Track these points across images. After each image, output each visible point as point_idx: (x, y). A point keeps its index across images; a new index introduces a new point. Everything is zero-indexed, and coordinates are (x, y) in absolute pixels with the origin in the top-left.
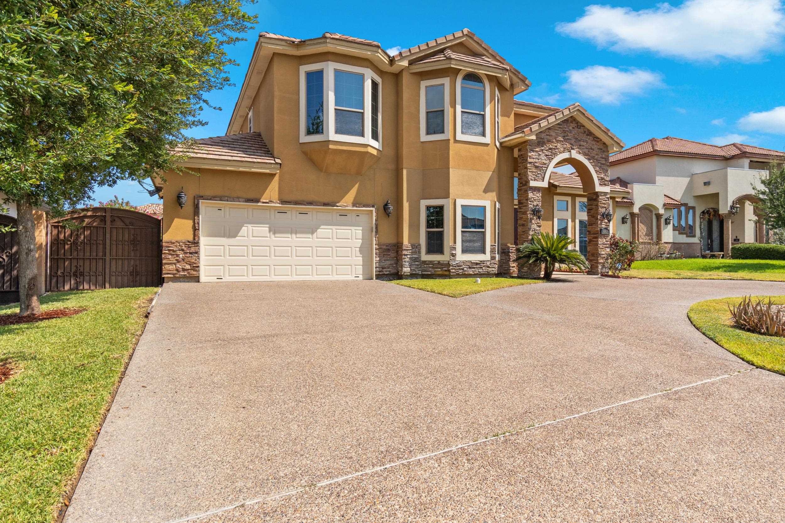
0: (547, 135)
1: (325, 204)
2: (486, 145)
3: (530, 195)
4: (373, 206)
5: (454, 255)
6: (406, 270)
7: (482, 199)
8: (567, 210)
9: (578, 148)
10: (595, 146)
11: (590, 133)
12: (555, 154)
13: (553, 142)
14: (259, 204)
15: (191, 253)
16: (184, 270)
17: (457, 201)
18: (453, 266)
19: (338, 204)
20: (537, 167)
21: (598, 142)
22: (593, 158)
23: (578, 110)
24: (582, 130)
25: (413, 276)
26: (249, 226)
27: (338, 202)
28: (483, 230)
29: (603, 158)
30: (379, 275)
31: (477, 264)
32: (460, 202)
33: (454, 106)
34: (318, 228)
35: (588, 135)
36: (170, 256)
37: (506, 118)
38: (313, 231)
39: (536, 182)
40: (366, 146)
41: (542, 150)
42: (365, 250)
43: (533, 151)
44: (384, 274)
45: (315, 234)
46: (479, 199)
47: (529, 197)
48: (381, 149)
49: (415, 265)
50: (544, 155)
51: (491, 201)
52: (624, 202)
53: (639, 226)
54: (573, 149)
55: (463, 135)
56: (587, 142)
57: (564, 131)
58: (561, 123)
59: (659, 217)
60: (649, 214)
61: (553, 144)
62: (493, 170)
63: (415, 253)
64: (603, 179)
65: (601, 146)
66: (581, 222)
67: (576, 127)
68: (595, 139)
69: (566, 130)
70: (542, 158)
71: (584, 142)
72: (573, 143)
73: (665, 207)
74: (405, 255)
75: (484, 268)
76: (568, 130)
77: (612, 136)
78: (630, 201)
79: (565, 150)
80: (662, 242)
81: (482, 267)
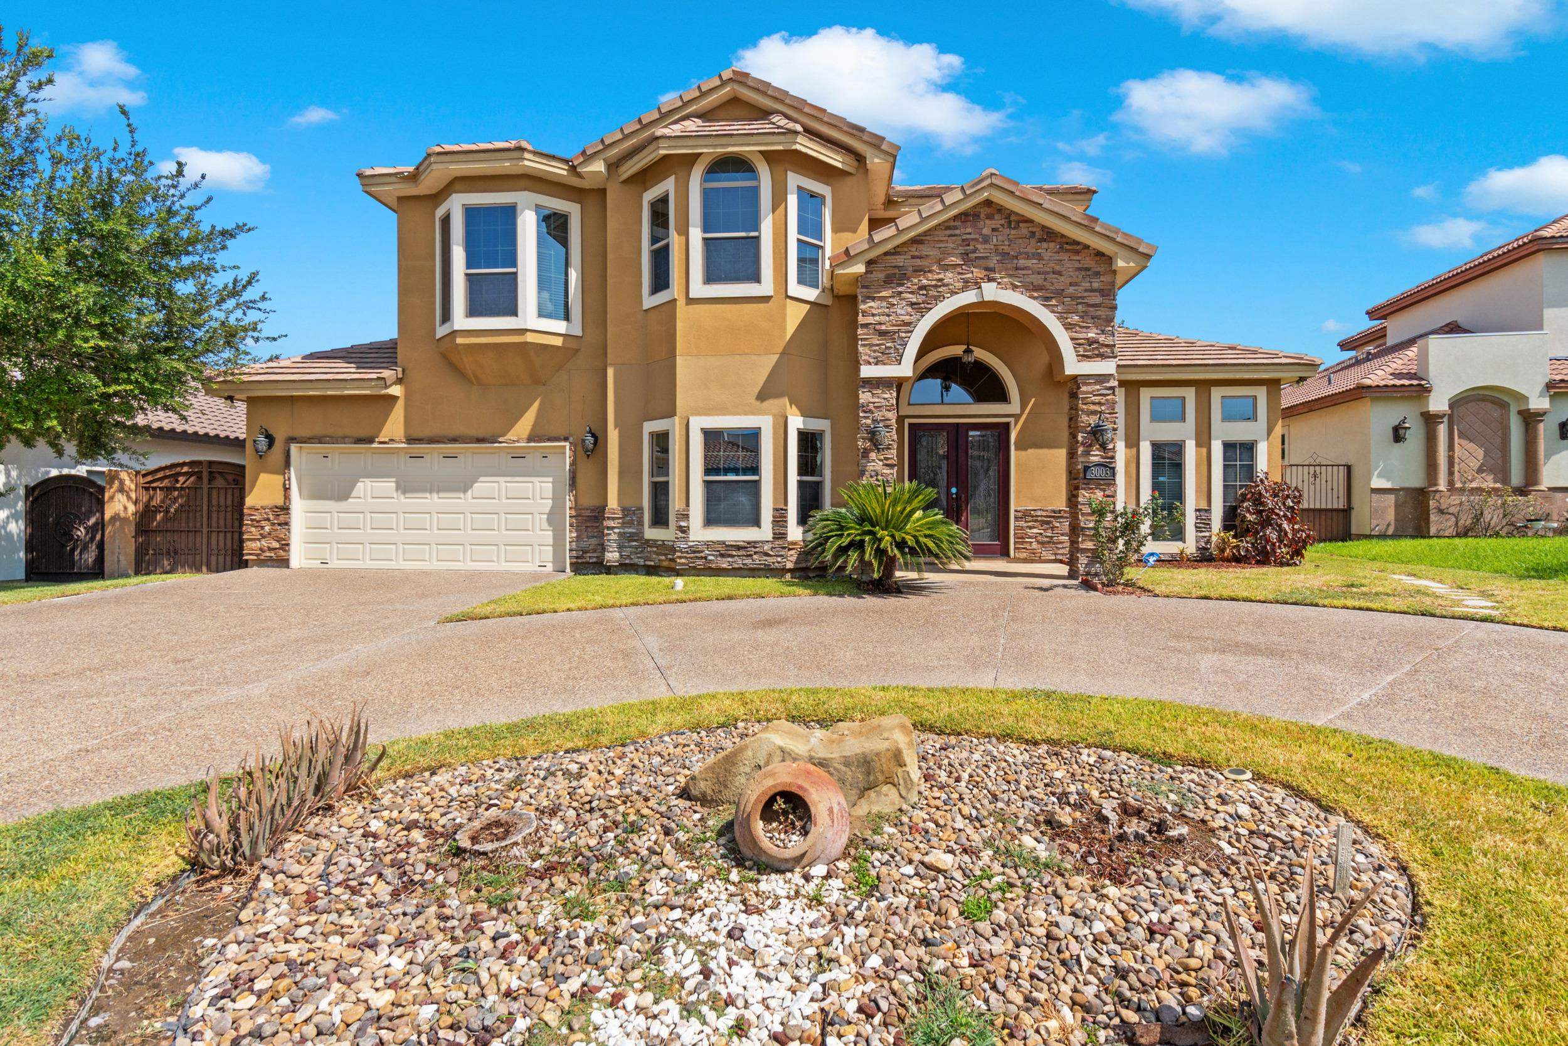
0: (913, 257)
1: (480, 440)
2: (766, 299)
3: (865, 397)
4: (566, 439)
5: (684, 530)
6: (612, 556)
7: (753, 413)
8: (1183, 419)
9: (1010, 276)
10: (1068, 265)
11: (1049, 235)
12: (939, 298)
13: (929, 271)
14: (375, 445)
15: (279, 524)
16: (270, 549)
17: (692, 419)
18: (681, 551)
19: (500, 439)
20: (882, 334)
21: (1077, 252)
22: (1059, 294)
23: (992, 185)
24: (1024, 230)
25: (626, 567)
26: (367, 481)
27: (503, 435)
28: (756, 478)
29: (1092, 291)
30: (577, 563)
31: (739, 548)
32: (699, 423)
33: (684, 232)
34: (476, 482)
35: (1041, 240)
36: (253, 529)
37: (847, 235)
38: (464, 487)
39: (880, 367)
40: (523, 331)
41: (901, 293)
42: (553, 518)
43: (873, 299)
44: (588, 563)
45: (470, 492)
46: (746, 413)
47: (861, 401)
48: (580, 334)
49: (631, 547)
50: (904, 303)
51: (774, 416)
52: (1394, 386)
53: (1456, 446)
54: (990, 280)
55: (707, 286)
56: (1040, 257)
57: (963, 240)
58: (952, 224)
59: (1530, 419)
60: (1496, 413)
61: (930, 275)
62: (780, 351)
63: (630, 524)
64: (1091, 342)
65: (1089, 262)
66: (1228, 446)
67: (1002, 225)
68: (1068, 247)
69: (968, 236)
70: (899, 311)
71: (1028, 258)
72: (992, 265)
73: (1552, 391)
74: (608, 528)
75: (755, 557)
76: (977, 236)
77: (1108, 234)
78: (1415, 382)
79: (966, 286)
80: (1542, 488)
81: (751, 556)
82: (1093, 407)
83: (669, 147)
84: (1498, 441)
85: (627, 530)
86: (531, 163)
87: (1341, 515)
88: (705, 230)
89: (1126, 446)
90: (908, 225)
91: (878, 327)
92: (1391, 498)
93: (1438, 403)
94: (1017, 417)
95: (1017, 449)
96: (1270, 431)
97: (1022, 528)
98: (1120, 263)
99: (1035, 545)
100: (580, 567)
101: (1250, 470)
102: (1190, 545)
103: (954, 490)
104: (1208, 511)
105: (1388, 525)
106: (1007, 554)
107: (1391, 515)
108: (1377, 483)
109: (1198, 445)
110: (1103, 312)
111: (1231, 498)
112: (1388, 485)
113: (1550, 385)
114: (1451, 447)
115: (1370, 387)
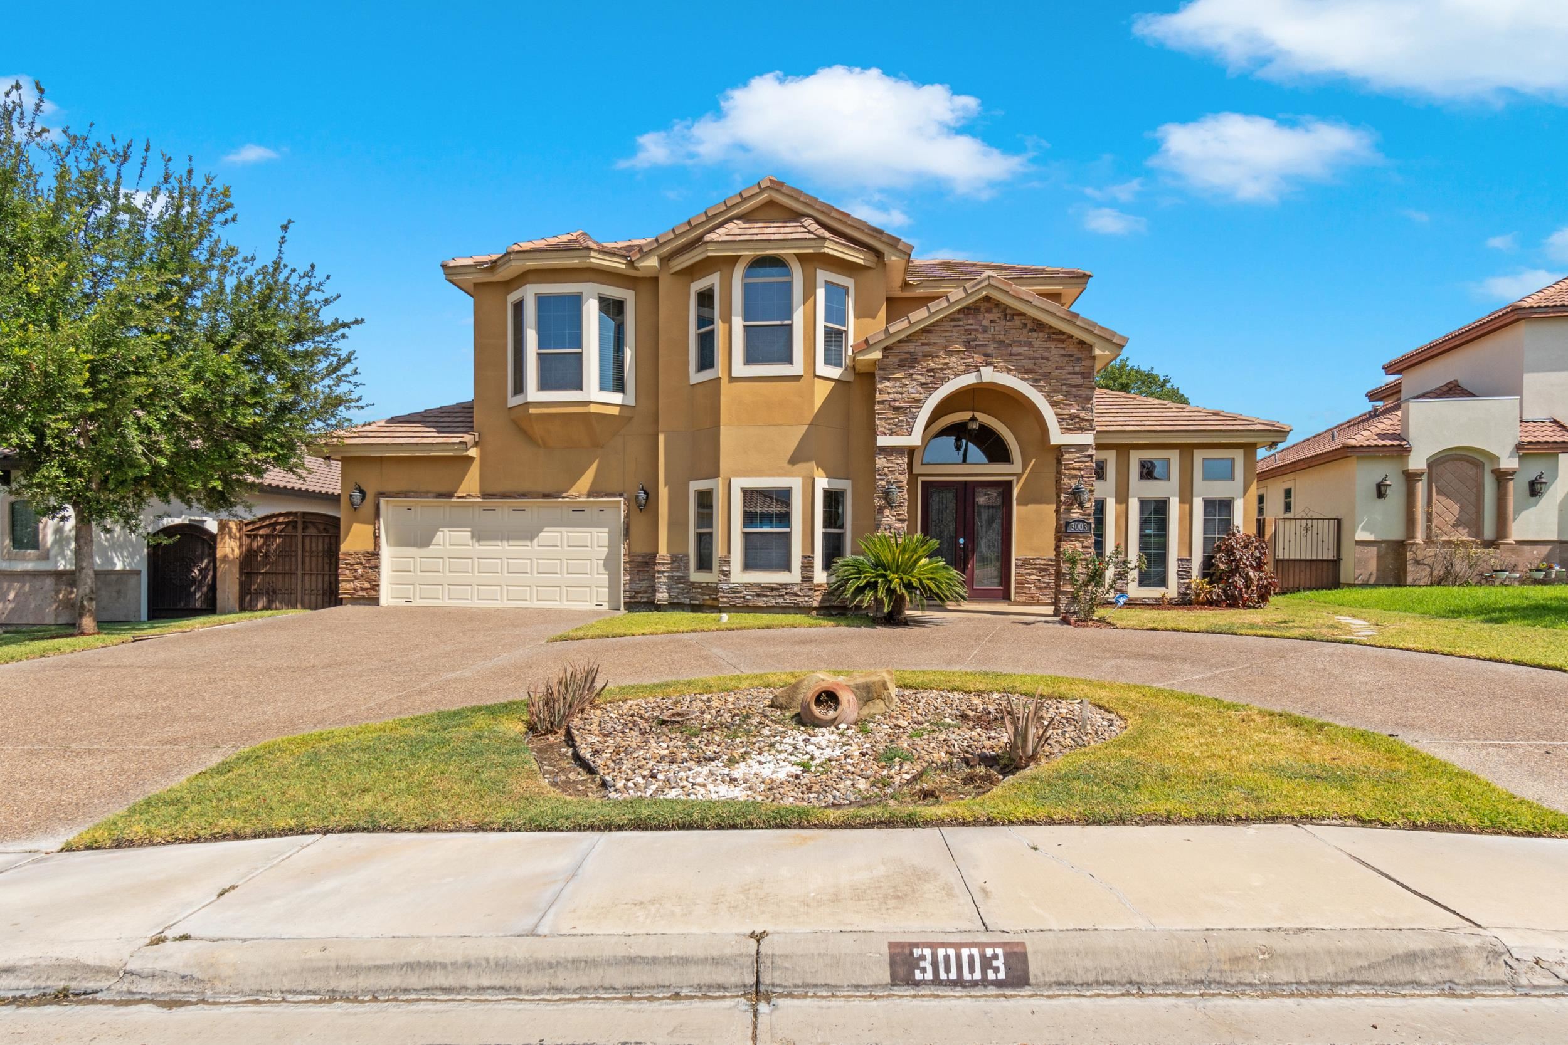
0: (923, 344)
1: (546, 496)
2: (797, 378)
3: (880, 462)
4: (621, 495)
5: (726, 574)
6: (662, 596)
7: (785, 475)
8: (1168, 479)
9: (1005, 361)
10: (1054, 351)
11: (1039, 326)
12: (944, 379)
13: (937, 356)
14: (454, 500)
15: (370, 568)
16: (362, 589)
17: (733, 480)
18: (723, 592)
19: (564, 495)
20: (896, 409)
21: (1062, 341)
22: (1047, 376)
23: (989, 285)
24: (1018, 322)
25: (674, 606)
26: (446, 530)
27: (566, 491)
28: (787, 530)
29: (1075, 373)
30: (630, 602)
31: (772, 589)
32: (739, 484)
33: (727, 320)
34: (541, 531)
35: (1031, 331)
36: (347, 572)
37: (867, 321)
38: (530, 535)
39: (894, 438)
40: (589, 403)
41: (912, 374)
42: (610, 563)
43: (889, 380)
44: (639, 602)
45: (536, 540)
46: (779, 475)
47: (877, 466)
48: (633, 404)
49: (678, 588)
50: (915, 383)
51: (804, 478)
52: (1377, 446)
53: (1434, 501)
54: (988, 364)
55: (747, 367)
56: (1030, 345)
57: (966, 331)
58: (957, 316)
59: (1502, 478)
60: (1471, 471)
61: (937, 360)
62: (809, 422)
63: (678, 568)
64: (1073, 417)
65: (1073, 349)
66: (1209, 504)
67: (999, 318)
68: (1054, 336)
69: (970, 327)
70: (910, 390)
71: (1021, 345)
72: (990, 352)
73: (1521, 452)
74: (659, 572)
75: (786, 597)
76: (978, 327)
77: (1087, 327)
78: (1396, 443)
79: (968, 370)
80: (1511, 541)
81: (783, 596)
82: (1073, 472)
83: (716, 250)
84: (1473, 498)
85: (675, 574)
86: (596, 260)
87: (1330, 564)
88: (745, 319)
89: (1117, 502)
90: (919, 319)
91: (892, 404)
92: (1374, 550)
93: (1417, 462)
94: (1019, 476)
95: (1018, 504)
96: (1246, 490)
97: (1022, 575)
98: (1097, 352)
99: (1033, 590)
100: (633, 606)
101: (1227, 524)
102: (1172, 591)
103: (962, 541)
104: (1189, 560)
105: (1371, 574)
106: (1009, 599)
107: (1373, 566)
108: (1361, 535)
109: (1181, 501)
110: (1083, 392)
111: (1210, 549)
112: (1371, 538)
113: (1519, 447)
114: (1429, 503)
115: (1354, 447)
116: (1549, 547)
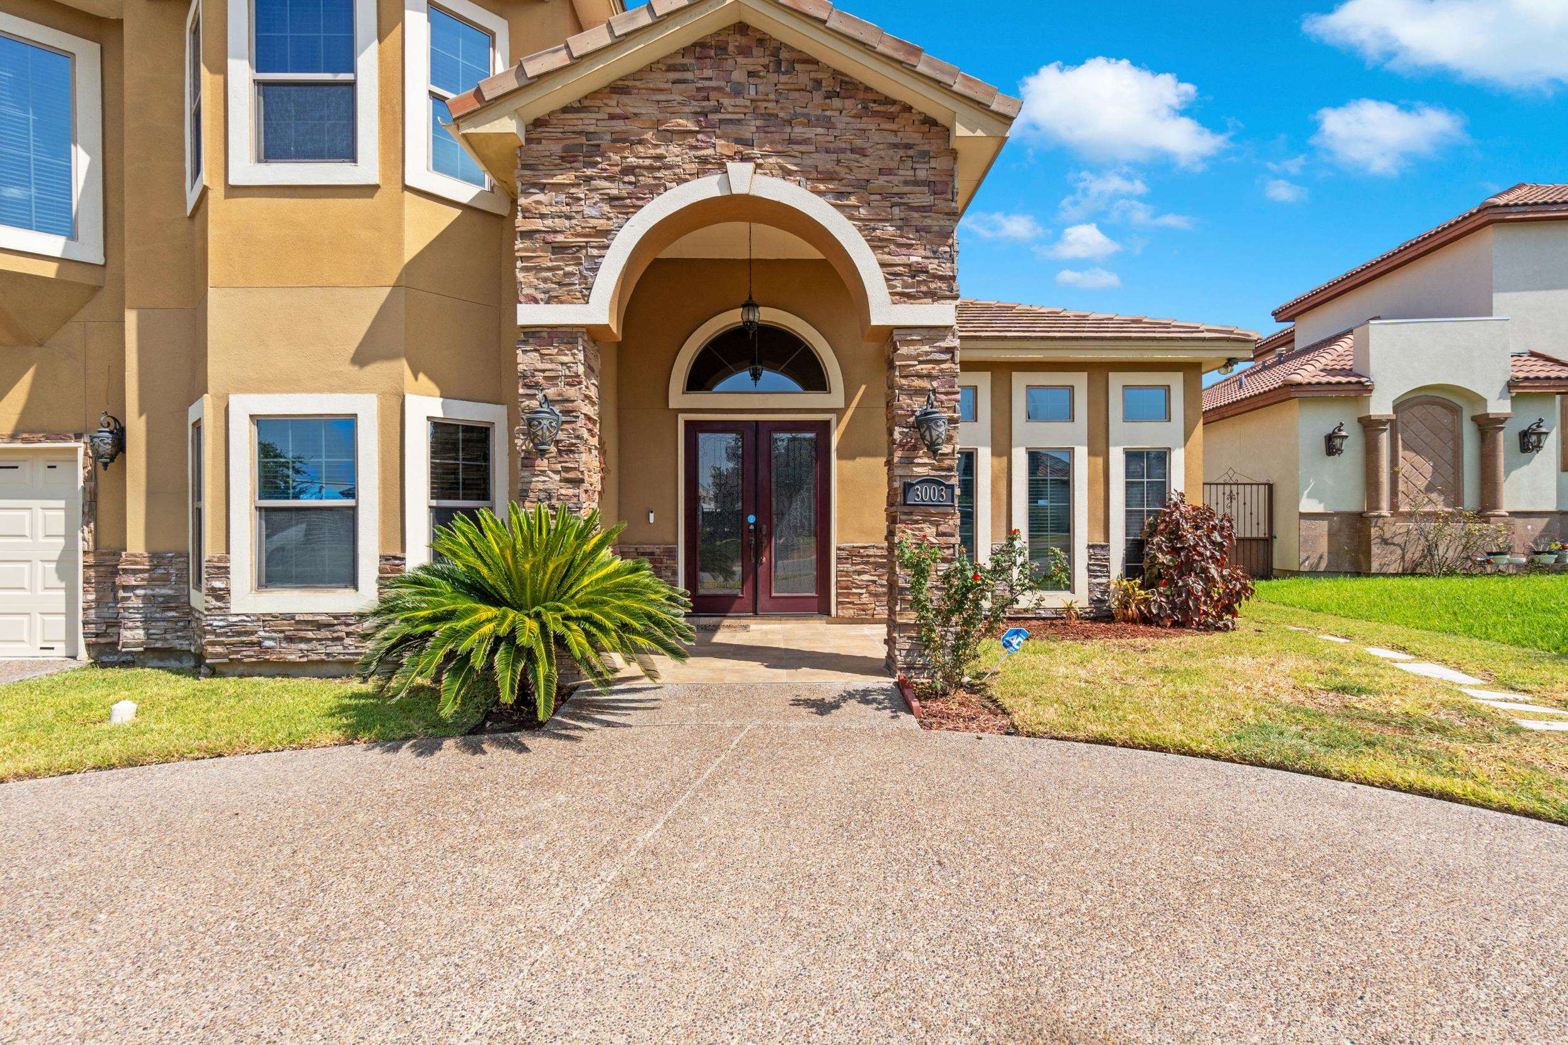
0: (612, 117)
2: (368, 190)
3: (526, 360)
4: (78, 437)
5: (221, 595)
7: (344, 388)
8: (1072, 419)
9: (779, 154)
10: (876, 137)
11: (846, 87)
12: (656, 189)
13: (641, 142)
17: (234, 400)
18: (214, 632)
20: (559, 249)
21: (892, 118)
22: (862, 186)
24: (803, 77)
25: (156, 655)
28: (349, 503)
29: (916, 183)
30: (96, 646)
31: (319, 626)
32: (247, 406)
35: (829, 96)
39: (554, 307)
41: (589, 179)
43: (543, 188)
46: (332, 390)
47: (521, 368)
48: (98, 259)
49: (164, 620)
50: (597, 197)
51: (382, 395)
53: (1401, 460)
54: (744, 159)
55: (263, 165)
56: (829, 124)
57: (699, 89)
58: (679, 60)
59: (1487, 426)
60: (1447, 420)
61: (640, 148)
62: (392, 283)
63: (165, 580)
64: (915, 271)
65: (912, 135)
66: (1131, 456)
67: (766, 67)
68: (876, 107)
69: (707, 83)
70: (588, 211)
71: (809, 124)
72: (748, 135)
73: (1514, 392)
74: (126, 588)
75: (347, 641)
76: (723, 84)
77: (939, 77)
79: (705, 166)
80: (1503, 511)
81: (341, 639)
82: (918, 383)
84: (1448, 455)
85: (158, 591)
87: (1261, 544)
88: (261, 65)
89: (993, 454)
90: (590, 48)
91: (550, 238)
92: (1324, 524)
93: (1380, 406)
94: (840, 412)
95: (840, 457)
96: (1187, 435)
97: (847, 574)
98: (960, 131)
99: (865, 598)
100: (97, 652)
101: (1160, 490)
102: (1080, 597)
103: (751, 519)
104: (1105, 547)
105: (1321, 558)
106: (829, 614)
107: (1323, 545)
108: (1306, 505)
109: (1092, 453)
110: (934, 222)
111: (1136, 529)
112: (1321, 509)
113: (1511, 385)
114: (1394, 461)
115: (1300, 384)
116: (1546, 520)
